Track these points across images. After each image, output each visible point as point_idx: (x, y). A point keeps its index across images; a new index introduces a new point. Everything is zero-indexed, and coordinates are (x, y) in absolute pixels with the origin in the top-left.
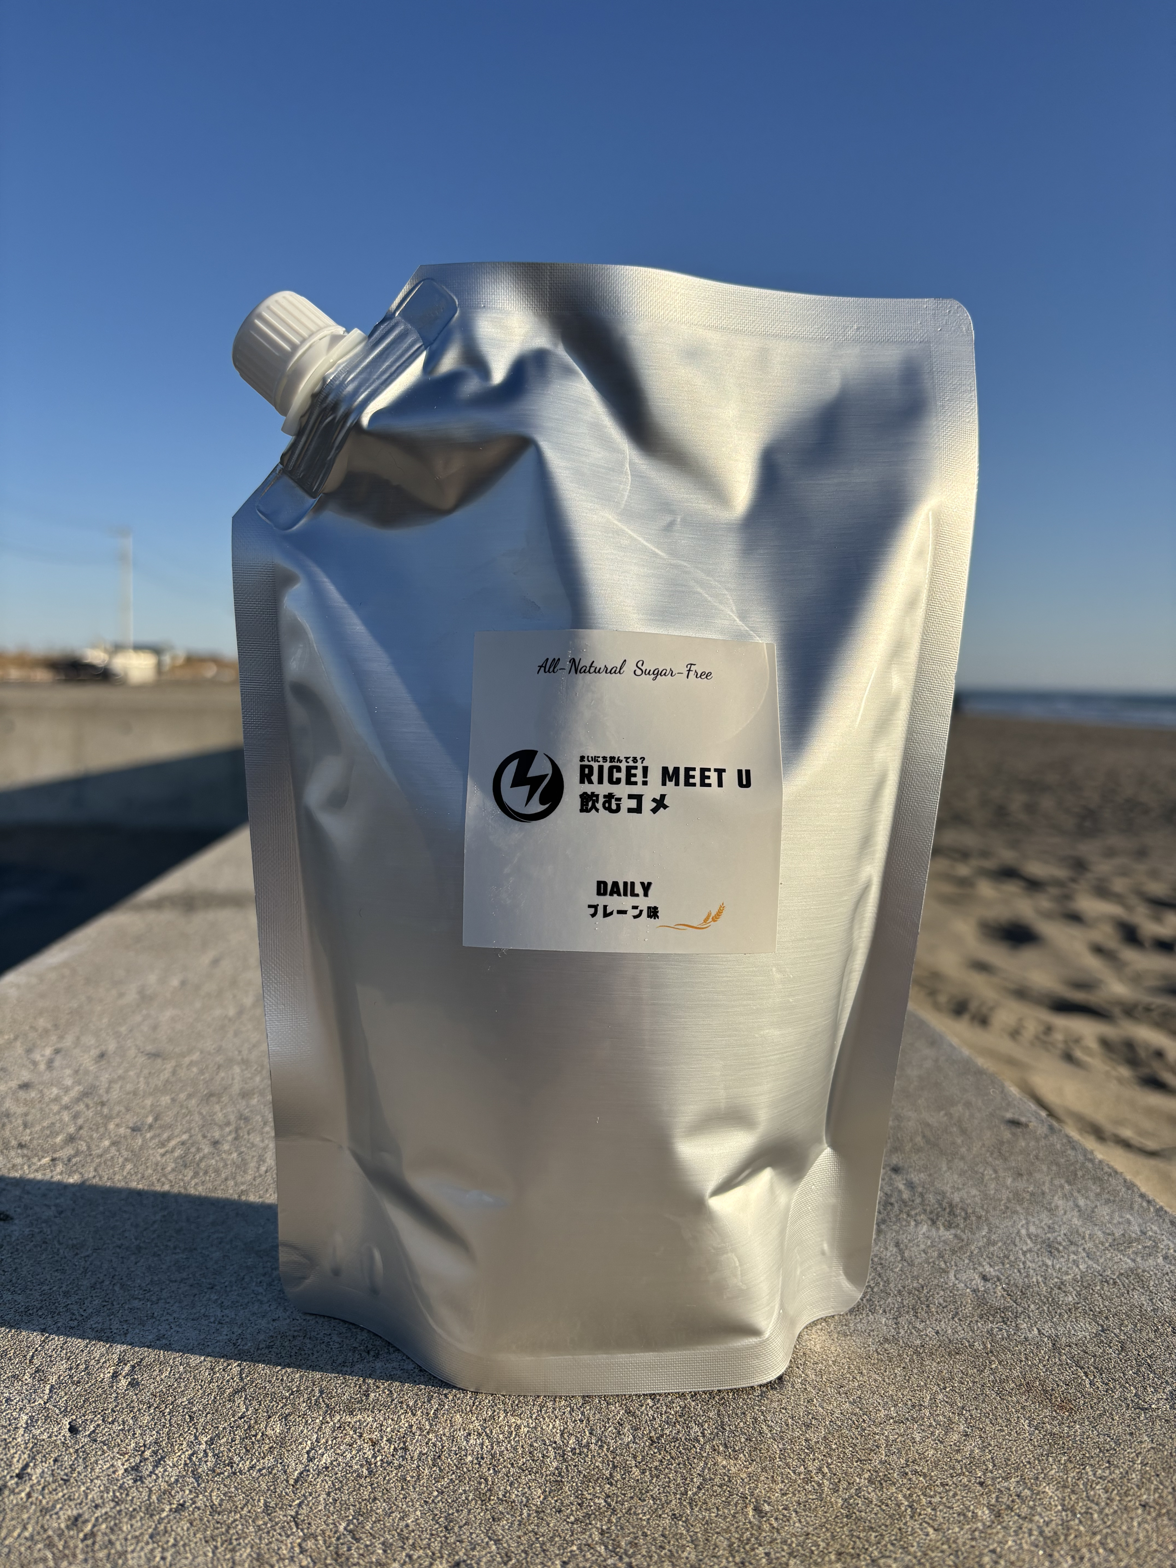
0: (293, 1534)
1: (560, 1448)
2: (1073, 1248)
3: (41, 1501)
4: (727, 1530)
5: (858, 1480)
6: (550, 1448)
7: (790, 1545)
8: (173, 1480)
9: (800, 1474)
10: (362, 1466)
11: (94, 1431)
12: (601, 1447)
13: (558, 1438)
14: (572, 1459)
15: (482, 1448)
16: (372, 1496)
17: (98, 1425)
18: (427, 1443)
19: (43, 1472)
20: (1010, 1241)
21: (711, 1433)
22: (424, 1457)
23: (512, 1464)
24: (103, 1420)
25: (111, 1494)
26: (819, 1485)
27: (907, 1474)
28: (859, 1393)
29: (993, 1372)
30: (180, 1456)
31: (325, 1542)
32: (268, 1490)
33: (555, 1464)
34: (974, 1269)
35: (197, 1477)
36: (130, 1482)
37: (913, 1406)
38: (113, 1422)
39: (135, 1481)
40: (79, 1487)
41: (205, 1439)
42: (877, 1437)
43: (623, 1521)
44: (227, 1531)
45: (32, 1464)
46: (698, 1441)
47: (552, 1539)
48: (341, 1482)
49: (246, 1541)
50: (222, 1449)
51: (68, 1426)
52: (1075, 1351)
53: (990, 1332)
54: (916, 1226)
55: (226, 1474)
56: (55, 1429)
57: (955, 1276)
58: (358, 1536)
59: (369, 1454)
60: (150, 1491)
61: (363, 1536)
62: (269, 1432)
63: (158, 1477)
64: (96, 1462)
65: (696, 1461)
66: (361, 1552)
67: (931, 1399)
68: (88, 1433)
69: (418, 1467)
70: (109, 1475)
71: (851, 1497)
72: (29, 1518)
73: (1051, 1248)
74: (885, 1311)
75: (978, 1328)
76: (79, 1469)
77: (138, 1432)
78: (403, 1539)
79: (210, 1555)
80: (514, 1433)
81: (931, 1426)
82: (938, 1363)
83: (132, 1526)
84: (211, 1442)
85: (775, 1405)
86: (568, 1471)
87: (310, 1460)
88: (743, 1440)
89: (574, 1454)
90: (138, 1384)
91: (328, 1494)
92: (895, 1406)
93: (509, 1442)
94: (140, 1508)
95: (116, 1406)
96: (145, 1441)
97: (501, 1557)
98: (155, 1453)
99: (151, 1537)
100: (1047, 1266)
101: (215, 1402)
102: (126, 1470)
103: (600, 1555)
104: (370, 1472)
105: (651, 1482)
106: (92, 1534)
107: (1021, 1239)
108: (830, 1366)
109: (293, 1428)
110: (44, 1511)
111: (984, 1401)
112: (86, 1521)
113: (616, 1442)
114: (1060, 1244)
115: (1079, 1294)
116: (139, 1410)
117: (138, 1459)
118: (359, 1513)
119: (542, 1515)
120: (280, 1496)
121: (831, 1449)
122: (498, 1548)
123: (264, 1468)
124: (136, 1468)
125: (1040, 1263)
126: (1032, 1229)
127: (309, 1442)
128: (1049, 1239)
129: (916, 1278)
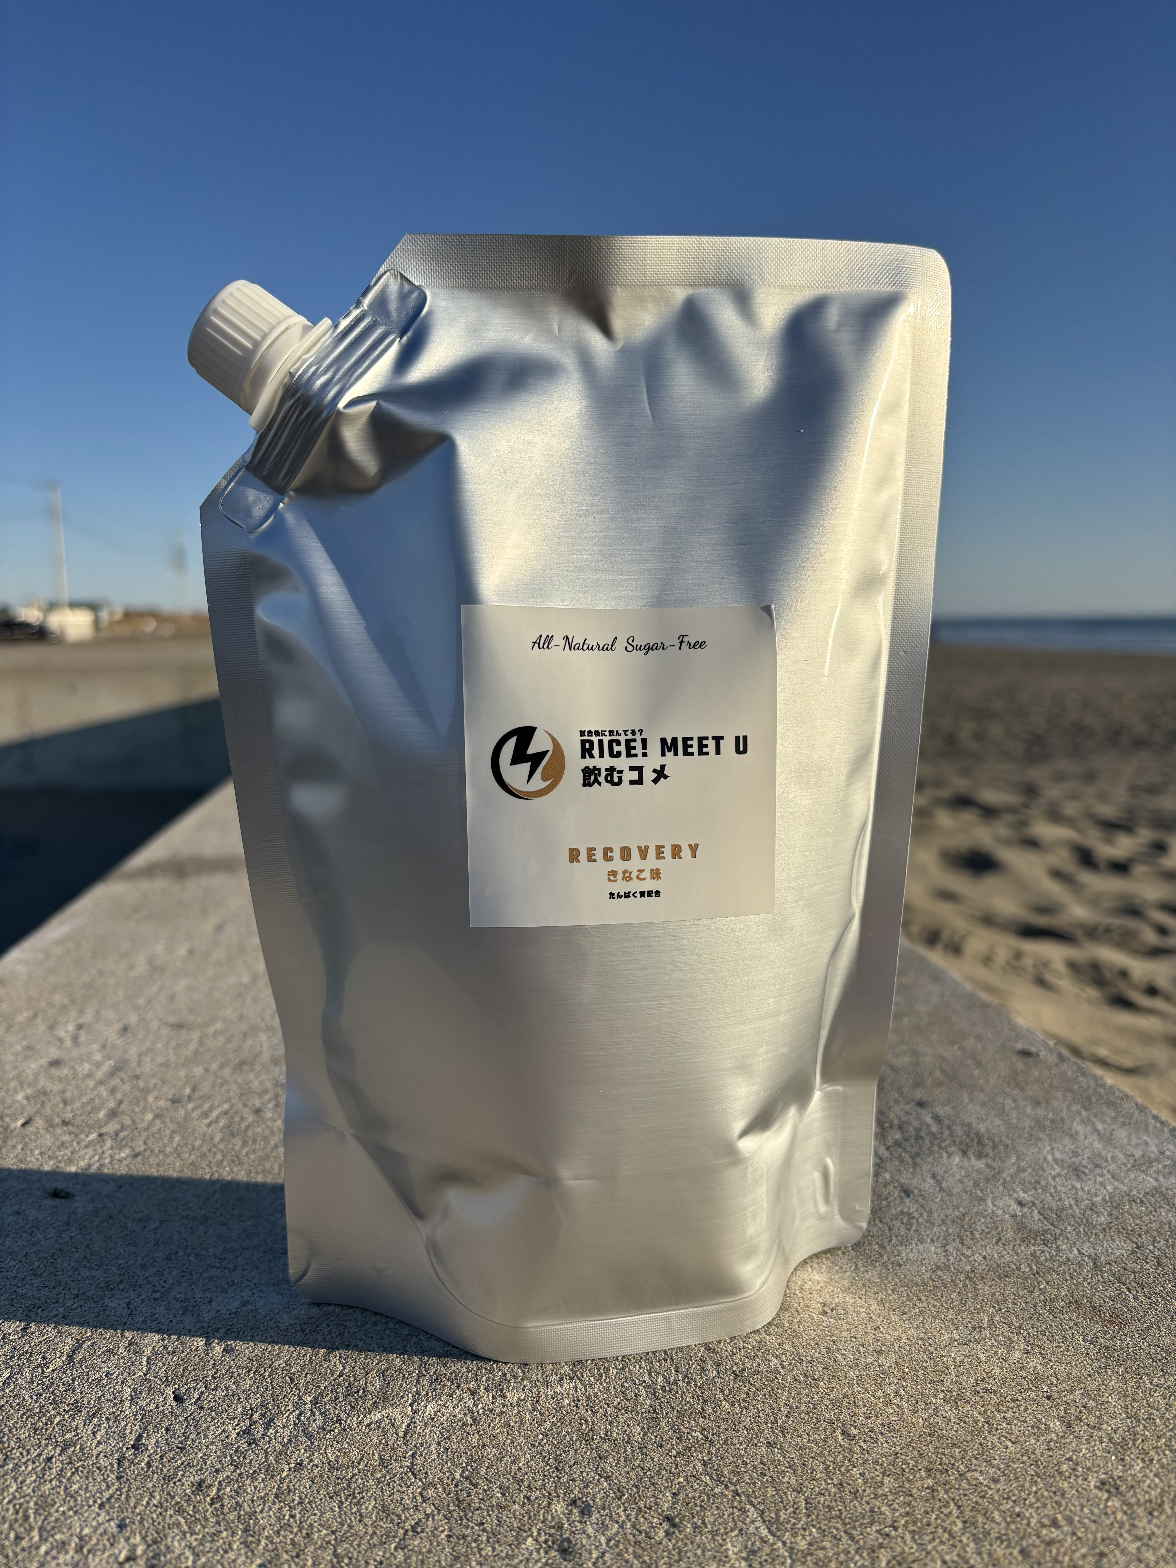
0: (412, 1484)
1: (650, 1386)
2: (1098, 1171)
3: (162, 1470)
4: (821, 1454)
5: (934, 1401)
6: (641, 1388)
7: (882, 1465)
8: (286, 1440)
9: (879, 1398)
10: (465, 1414)
11: (199, 1399)
12: (689, 1383)
13: (646, 1377)
14: (664, 1397)
15: (576, 1391)
16: (481, 1442)
17: (202, 1392)
18: (523, 1390)
19: (157, 1441)
20: (1039, 1167)
21: (790, 1364)
22: (523, 1403)
23: (608, 1405)
24: (206, 1387)
25: (229, 1458)
26: (899, 1407)
27: (978, 1392)
28: (921, 1318)
29: (1043, 1292)
30: (288, 1417)
31: (444, 1489)
32: (380, 1443)
33: (648, 1402)
34: (1010, 1195)
35: (310, 1437)
36: (245, 1445)
37: (974, 1328)
38: (216, 1389)
39: (249, 1444)
40: (196, 1454)
41: (309, 1399)
42: (945, 1359)
43: (722, 1452)
44: (349, 1486)
45: (145, 1435)
46: (779, 1373)
47: (658, 1473)
48: (449, 1431)
49: (369, 1494)
50: (327, 1407)
51: (173, 1396)
52: (1115, 1268)
53: (1034, 1255)
54: (948, 1157)
55: (336, 1431)
56: (161, 1400)
57: (992, 1203)
58: (474, 1482)
59: (470, 1403)
60: (266, 1452)
61: (480, 1481)
62: (370, 1388)
63: (271, 1439)
64: (208, 1428)
65: (780, 1391)
66: (481, 1497)
67: (989, 1321)
68: (193, 1401)
69: (519, 1412)
70: (223, 1441)
71: (930, 1417)
72: (154, 1486)
73: (1077, 1172)
74: (932, 1240)
75: (1022, 1251)
76: (192, 1436)
77: (243, 1396)
78: (519, 1482)
79: (337, 1509)
80: (604, 1375)
81: (993, 1346)
82: (990, 1286)
83: (255, 1488)
84: (315, 1402)
85: (845, 1334)
86: (661, 1407)
87: (415, 1412)
88: (820, 1369)
89: (665, 1391)
90: (232, 1350)
91: (439, 1444)
92: (957, 1329)
93: (601, 1384)
94: (260, 1470)
95: (216, 1373)
96: (251, 1405)
97: (614, 1493)
98: (263, 1415)
99: (276, 1496)
100: (1076, 1189)
101: (312, 1363)
102: (238, 1434)
103: (707, 1485)
104: (475, 1420)
105: (742, 1414)
106: (218, 1498)
107: (1048, 1165)
108: (890, 1295)
109: (392, 1383)
110: (168, 1479)
111: (1038, 1320)
112: (210, 1486)
113: (702, 1378)
114: (1085, 1167)
115: (1110, 1215)
116: (239, 1375)
117: (247, 1422)
118: (471, 1460)
119: (645, 1450)
120: (393, 1448)
121: (904, 1372)
122: (610, 1485)
123: (372, 1423)
124: (247, 1432)
125: (1070, 1187)
126: (1058, 1155)
127: (410, 1395)
128: (1074, 1163)
129: (956, 1207)
